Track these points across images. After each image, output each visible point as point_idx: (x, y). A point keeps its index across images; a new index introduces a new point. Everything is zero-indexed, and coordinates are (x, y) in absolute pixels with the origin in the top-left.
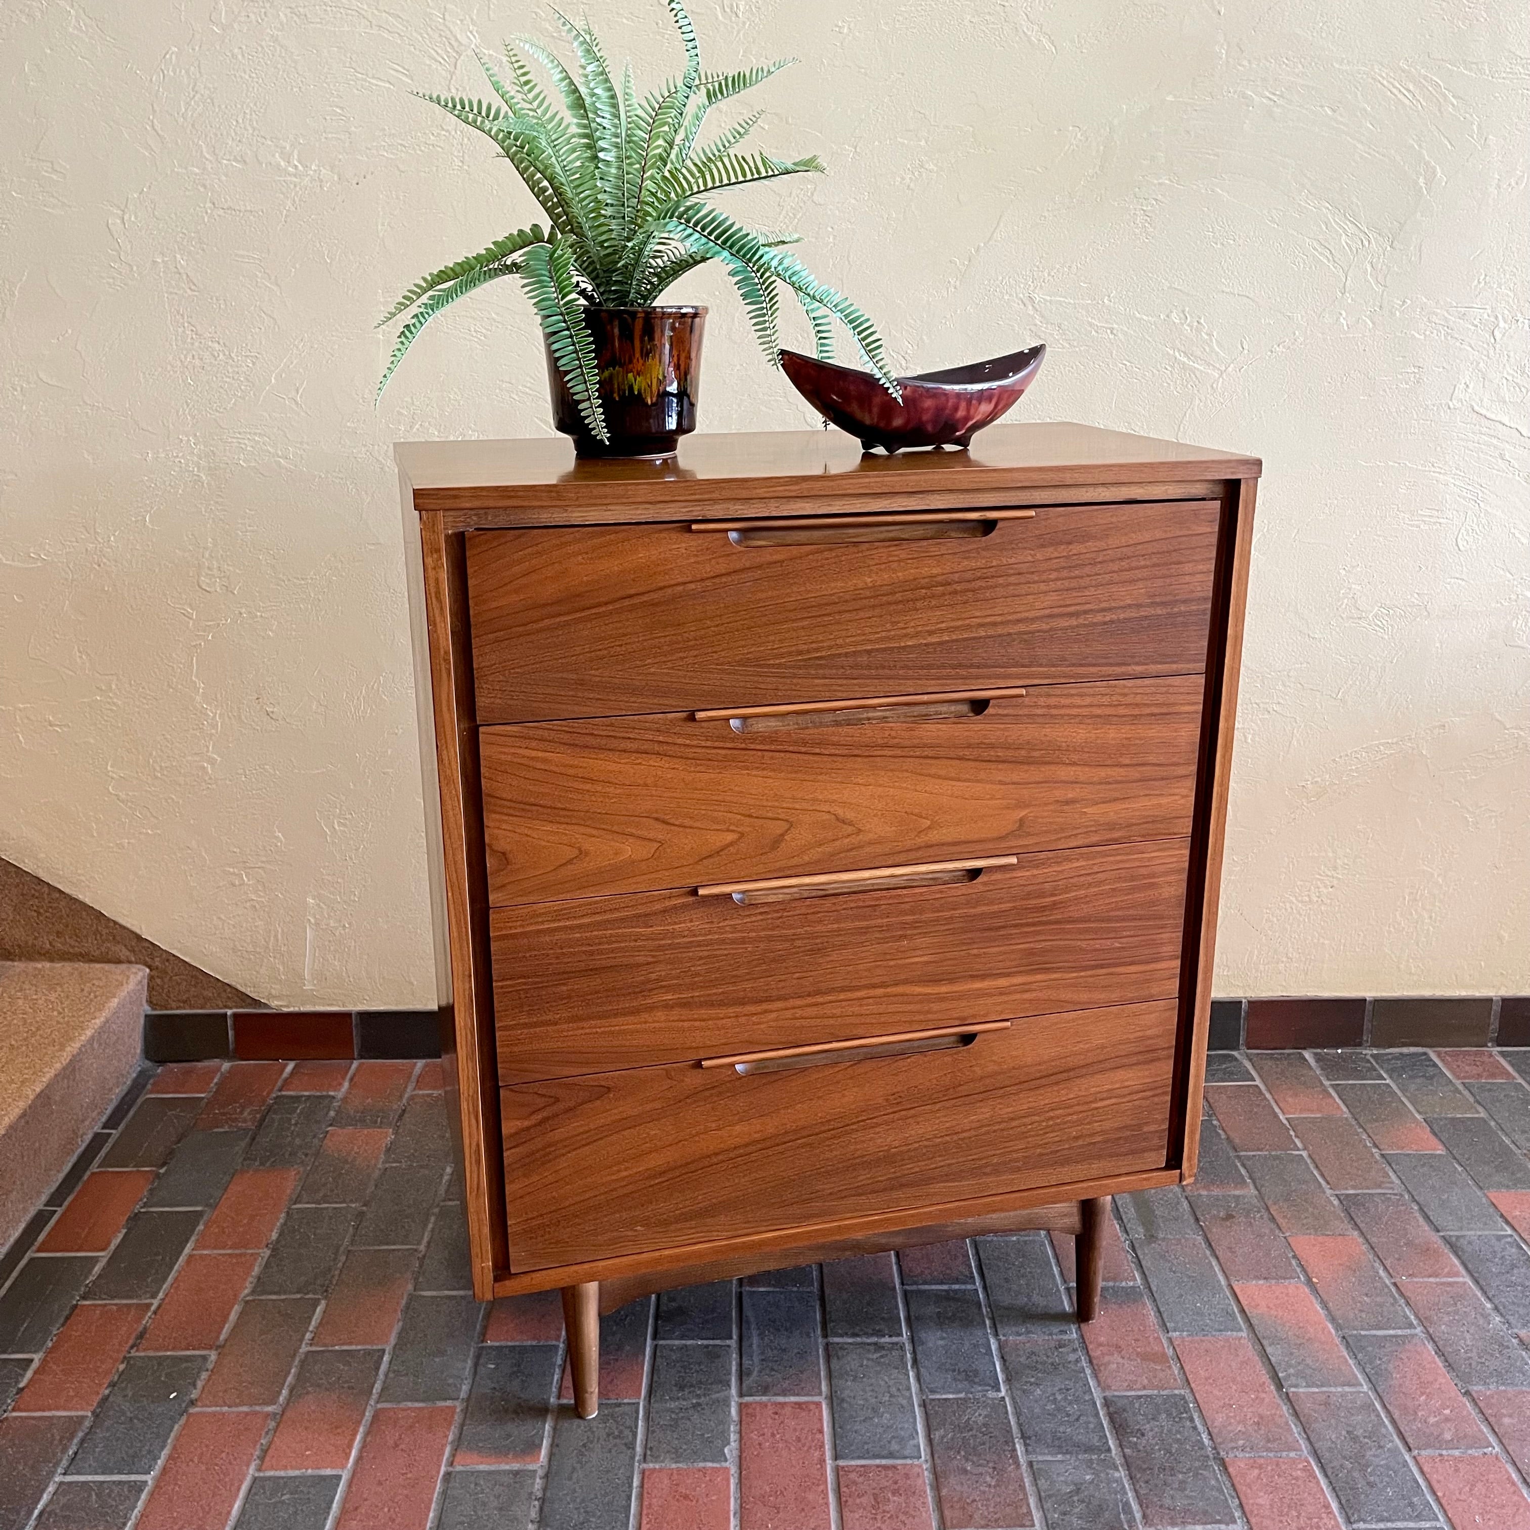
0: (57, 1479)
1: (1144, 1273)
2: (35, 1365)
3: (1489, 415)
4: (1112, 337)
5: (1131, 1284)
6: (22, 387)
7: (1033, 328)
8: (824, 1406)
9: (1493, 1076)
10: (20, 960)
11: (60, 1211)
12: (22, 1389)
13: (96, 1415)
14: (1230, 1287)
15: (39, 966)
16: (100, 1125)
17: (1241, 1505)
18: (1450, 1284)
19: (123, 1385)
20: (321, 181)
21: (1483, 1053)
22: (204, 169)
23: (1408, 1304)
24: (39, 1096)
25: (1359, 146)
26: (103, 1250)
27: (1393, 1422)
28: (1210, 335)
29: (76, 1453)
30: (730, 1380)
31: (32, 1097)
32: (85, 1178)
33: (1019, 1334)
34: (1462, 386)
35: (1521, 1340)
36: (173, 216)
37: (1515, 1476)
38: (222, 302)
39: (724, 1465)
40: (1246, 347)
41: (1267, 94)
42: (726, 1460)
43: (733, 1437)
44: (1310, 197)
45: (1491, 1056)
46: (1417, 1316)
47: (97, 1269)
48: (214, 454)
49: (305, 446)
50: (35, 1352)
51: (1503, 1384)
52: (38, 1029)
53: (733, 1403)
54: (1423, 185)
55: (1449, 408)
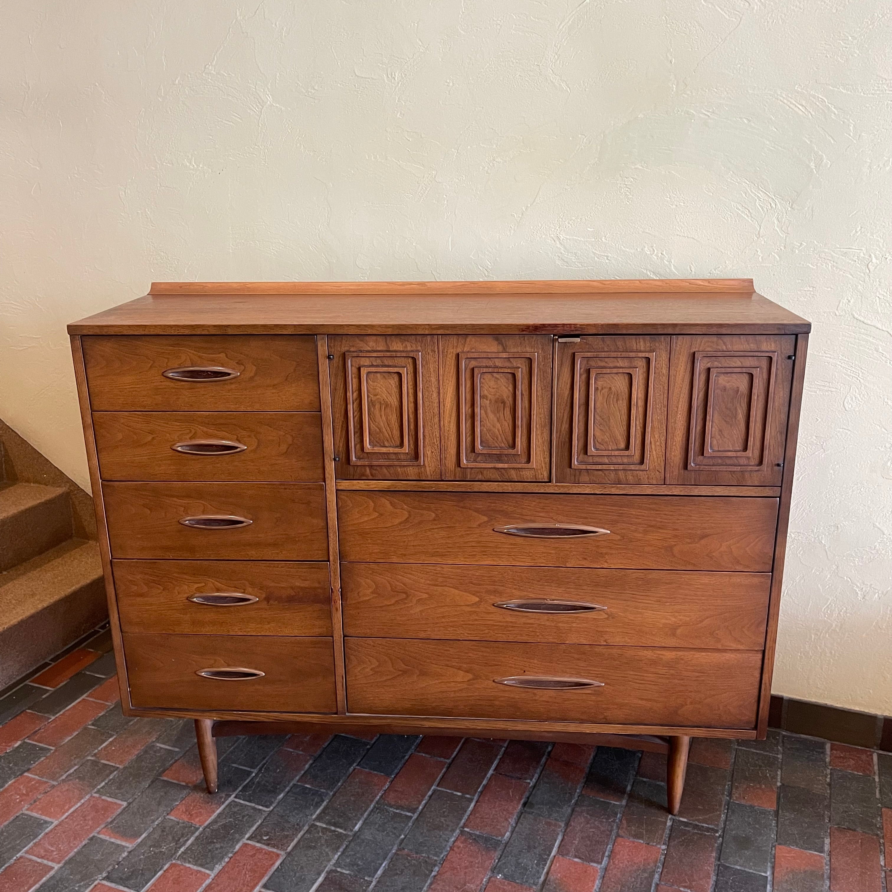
3: (865, 321)
4: (607, 261)
7: (560, 255)
8: (281, 858)
9: (857, 768)
11: (53, 664)
20: (204, 172)
21: (863, 752)
22: (156, 168)
25: (767, 142)
26: (54, 687)
28: (670, 262)
30: (250, 829)
34: (845, 301)
38: (165, 232)
40: (693, 270)
41: (704, 112)
42: (213, 870)
44: (734, 175)
45: (871, 756)
47: (45, 696)
53: (241, 842)
54: (813, 167)
55: (836, 315)
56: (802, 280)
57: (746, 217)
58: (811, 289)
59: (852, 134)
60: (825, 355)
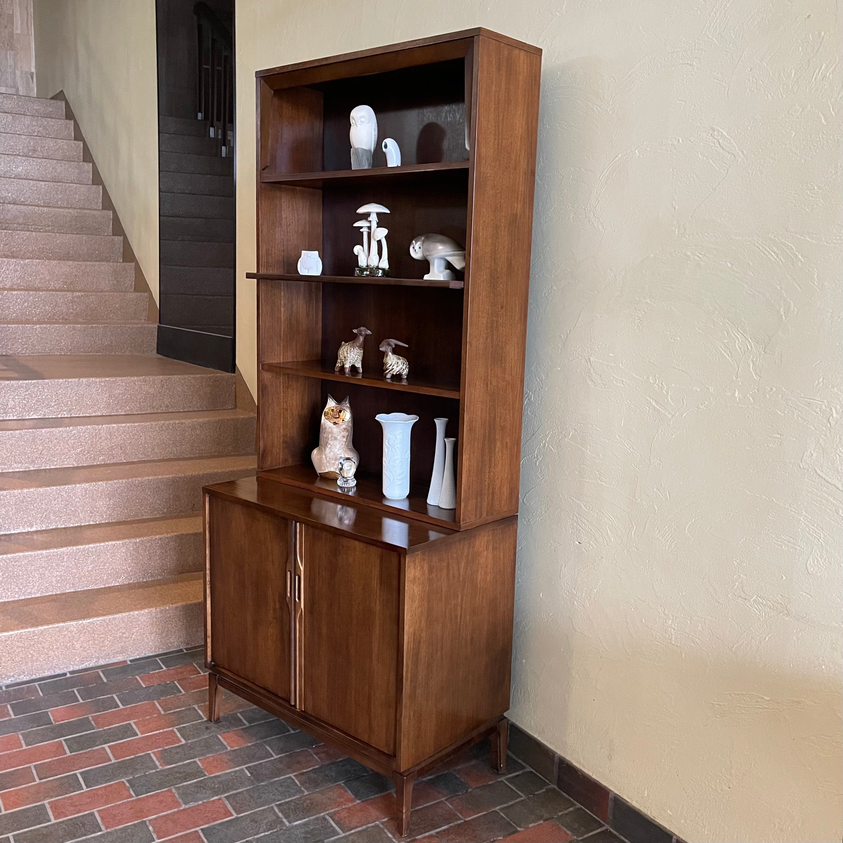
2: (160, 671)
3: (827, 479)
4: (622, 386)
7: (590, 375)
12: (149, 674)
28: (668, 392)
29: (126, 693)
34: (808, 454)
40: (685, 403)
41: (698, 254)
44: (719, 315)
53: (220, 796)
54: (782, 313)
55: (800, 467)
56: (771, 426)
57: (727, 356)
58: (779, 436)
59: (816, 284)
60: (790, 508)
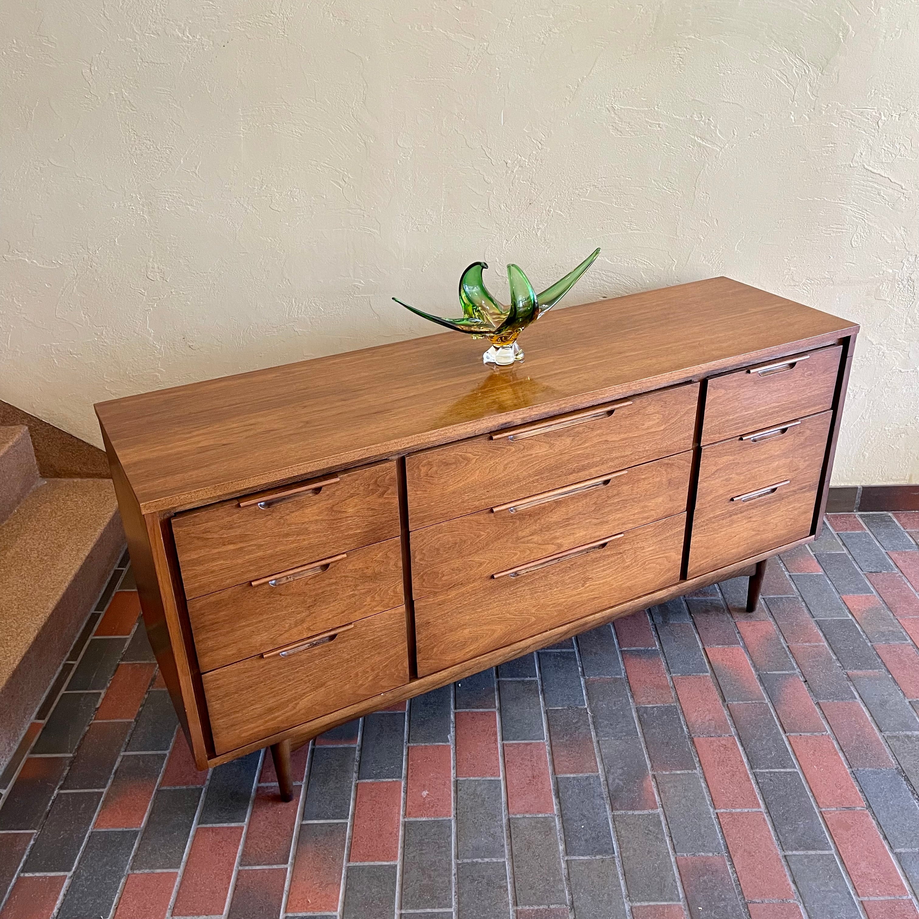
0: (122, 754)
1: (661, 643)
2: (103, 696)
3: (873, 170)
4: (659, 129)
5: (654, 648)
6: (40, 168)
7: (614, 125)
8: (497, 714)
9: (853, 529)
10: (65, 478)
11: (103, 613)
12: (98, 708)
13: (136, 721)
14: (704, 649)
15: (75, 480)
16: (116, 565)
17: (700, 761)
18: (816, 646)
19: (148, 706)
20: (203, 45)
21: (850, 516)
22: (135, 39)
23: (793, 657)
24: (87, 557)
25: (806, 14)
26: (128, 634)
27: (778, 718)
28: (715, 127)
29: (129, 741)
30: (450, 701)
31: (84, 559)
32: (113, 595)
33: (595, 675)
34: (859, 154)
35: (848, 676)
36: (119, 67)
37: (836, 746)
38: (150, 117)
39: (448, 743)
40: (736, 134)
42: (448, 741)
43: (452, 730)
44: (776, 44)
45: (855, 517)
46: (797, 663)
47: (127, 645)
48: (151, 204)
49: (202, 198)
50: (102, 689)
51: (836, 699)
52: (81, 519)
53: (452, 713)
54: (841, 37)
55: (851, 167)
56: (826, 138)
57: (783, 82)
58: (833, 145)
59: (873, 8)
60: (840, 202)
